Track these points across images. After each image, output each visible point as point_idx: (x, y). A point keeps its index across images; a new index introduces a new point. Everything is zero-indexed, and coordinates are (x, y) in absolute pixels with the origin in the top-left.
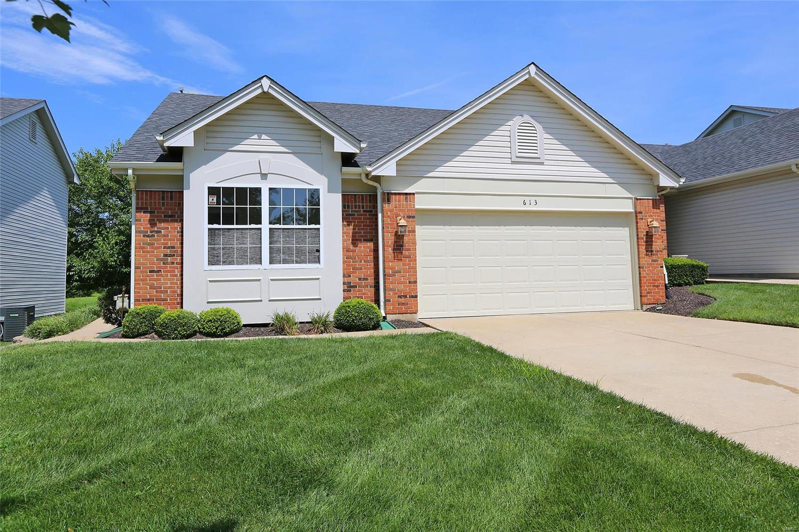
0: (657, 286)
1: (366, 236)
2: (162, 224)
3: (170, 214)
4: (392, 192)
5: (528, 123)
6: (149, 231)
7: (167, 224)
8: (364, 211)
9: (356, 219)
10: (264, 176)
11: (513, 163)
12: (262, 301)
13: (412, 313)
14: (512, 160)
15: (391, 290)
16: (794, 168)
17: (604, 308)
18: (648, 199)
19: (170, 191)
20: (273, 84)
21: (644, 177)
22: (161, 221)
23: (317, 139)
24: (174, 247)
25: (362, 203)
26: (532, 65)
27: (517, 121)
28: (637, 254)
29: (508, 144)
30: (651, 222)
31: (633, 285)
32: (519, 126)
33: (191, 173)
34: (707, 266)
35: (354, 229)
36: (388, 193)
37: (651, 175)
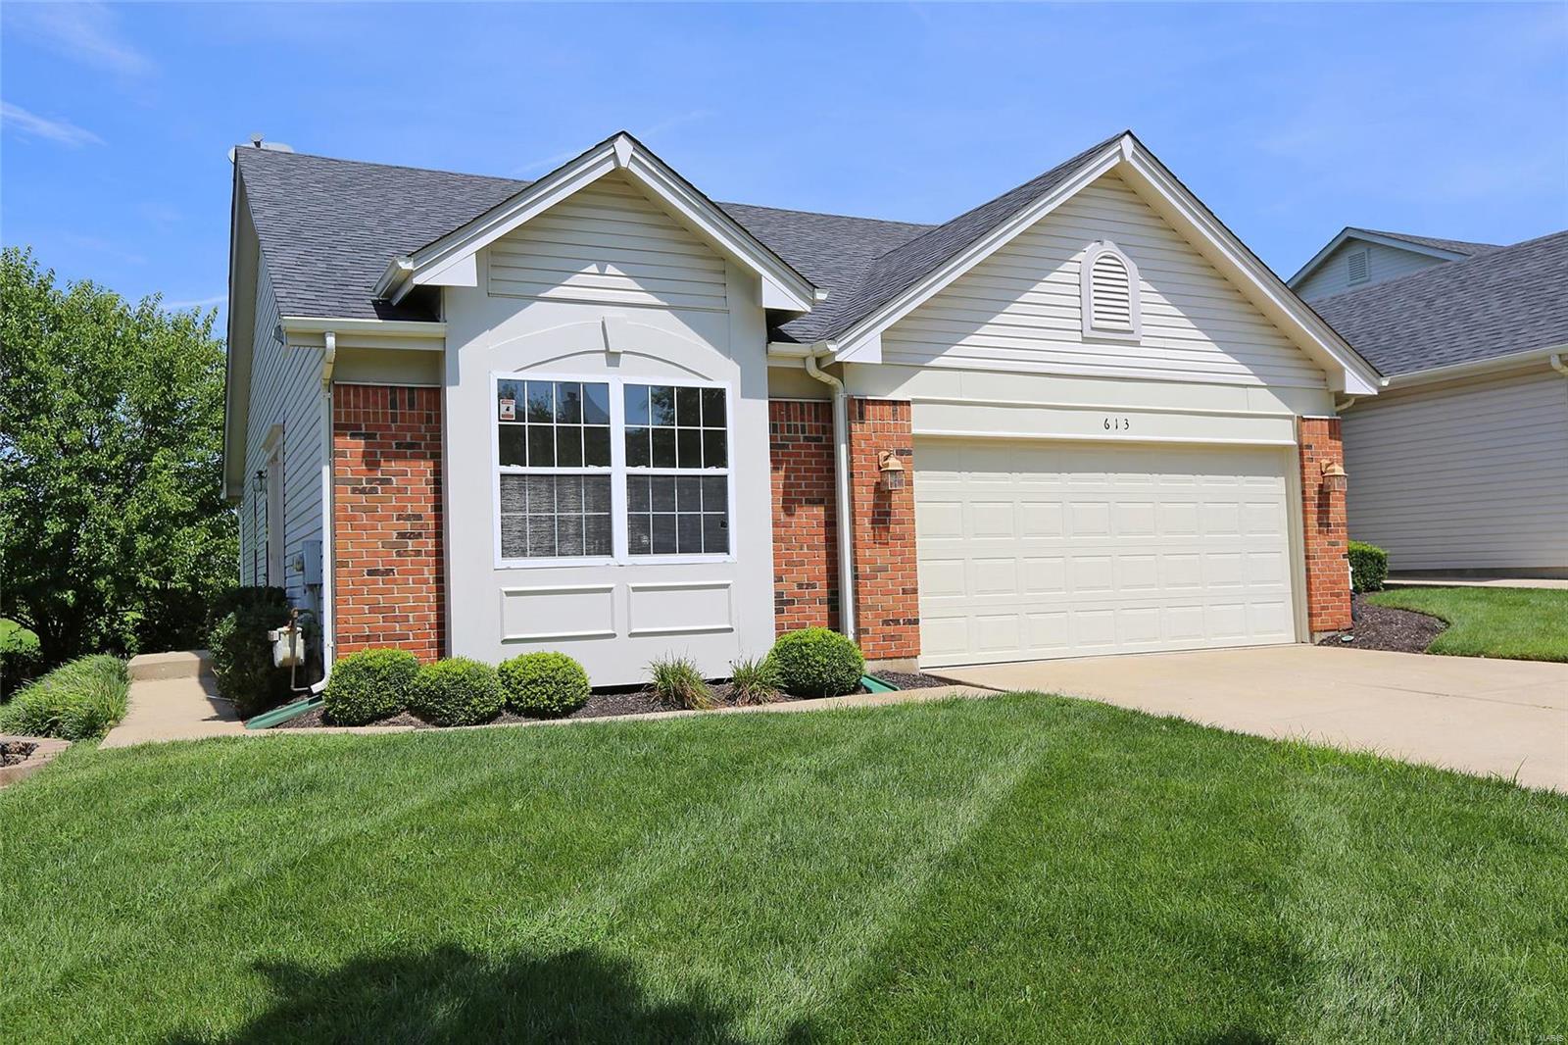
0: (1338, 595)
1: (811, 493)
2: (393, 464)
3: (408, 439)
4: (869, 398)
5: (1113, 258)
6: (364, 478)
7: (404, 463)
8: (805, 438)
9: (790, 455)
10: (613, 358)
11: (1086, 340)
12: (614, 635)
13: (908, 657)
14: (1085, 336)
15: (870, 608)
16: (1556, 363)
17: (1244, 640)
18: (1322, 420)
19: (409, 388)
20: (639, 153)
21: (1312, 374)
22: (389, 457)
23: (720, 279)
24: (419, 517)
25: (802, 420)
26: (1127, 136)
27: (1091, 253)
28: (1302, 529)
29: (1076, 302)
30: (1328, 465)
31: (1293, 593)
32: (1097, 263)
33: (460, 347)
34: (1386, 555)
35: (787, 477)
36: (861, 401)
37: (1323, 370)
